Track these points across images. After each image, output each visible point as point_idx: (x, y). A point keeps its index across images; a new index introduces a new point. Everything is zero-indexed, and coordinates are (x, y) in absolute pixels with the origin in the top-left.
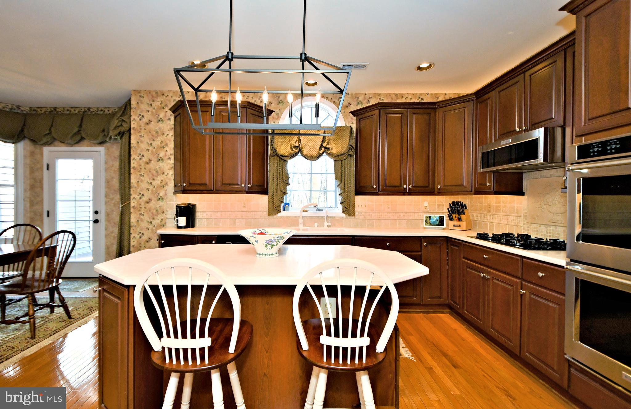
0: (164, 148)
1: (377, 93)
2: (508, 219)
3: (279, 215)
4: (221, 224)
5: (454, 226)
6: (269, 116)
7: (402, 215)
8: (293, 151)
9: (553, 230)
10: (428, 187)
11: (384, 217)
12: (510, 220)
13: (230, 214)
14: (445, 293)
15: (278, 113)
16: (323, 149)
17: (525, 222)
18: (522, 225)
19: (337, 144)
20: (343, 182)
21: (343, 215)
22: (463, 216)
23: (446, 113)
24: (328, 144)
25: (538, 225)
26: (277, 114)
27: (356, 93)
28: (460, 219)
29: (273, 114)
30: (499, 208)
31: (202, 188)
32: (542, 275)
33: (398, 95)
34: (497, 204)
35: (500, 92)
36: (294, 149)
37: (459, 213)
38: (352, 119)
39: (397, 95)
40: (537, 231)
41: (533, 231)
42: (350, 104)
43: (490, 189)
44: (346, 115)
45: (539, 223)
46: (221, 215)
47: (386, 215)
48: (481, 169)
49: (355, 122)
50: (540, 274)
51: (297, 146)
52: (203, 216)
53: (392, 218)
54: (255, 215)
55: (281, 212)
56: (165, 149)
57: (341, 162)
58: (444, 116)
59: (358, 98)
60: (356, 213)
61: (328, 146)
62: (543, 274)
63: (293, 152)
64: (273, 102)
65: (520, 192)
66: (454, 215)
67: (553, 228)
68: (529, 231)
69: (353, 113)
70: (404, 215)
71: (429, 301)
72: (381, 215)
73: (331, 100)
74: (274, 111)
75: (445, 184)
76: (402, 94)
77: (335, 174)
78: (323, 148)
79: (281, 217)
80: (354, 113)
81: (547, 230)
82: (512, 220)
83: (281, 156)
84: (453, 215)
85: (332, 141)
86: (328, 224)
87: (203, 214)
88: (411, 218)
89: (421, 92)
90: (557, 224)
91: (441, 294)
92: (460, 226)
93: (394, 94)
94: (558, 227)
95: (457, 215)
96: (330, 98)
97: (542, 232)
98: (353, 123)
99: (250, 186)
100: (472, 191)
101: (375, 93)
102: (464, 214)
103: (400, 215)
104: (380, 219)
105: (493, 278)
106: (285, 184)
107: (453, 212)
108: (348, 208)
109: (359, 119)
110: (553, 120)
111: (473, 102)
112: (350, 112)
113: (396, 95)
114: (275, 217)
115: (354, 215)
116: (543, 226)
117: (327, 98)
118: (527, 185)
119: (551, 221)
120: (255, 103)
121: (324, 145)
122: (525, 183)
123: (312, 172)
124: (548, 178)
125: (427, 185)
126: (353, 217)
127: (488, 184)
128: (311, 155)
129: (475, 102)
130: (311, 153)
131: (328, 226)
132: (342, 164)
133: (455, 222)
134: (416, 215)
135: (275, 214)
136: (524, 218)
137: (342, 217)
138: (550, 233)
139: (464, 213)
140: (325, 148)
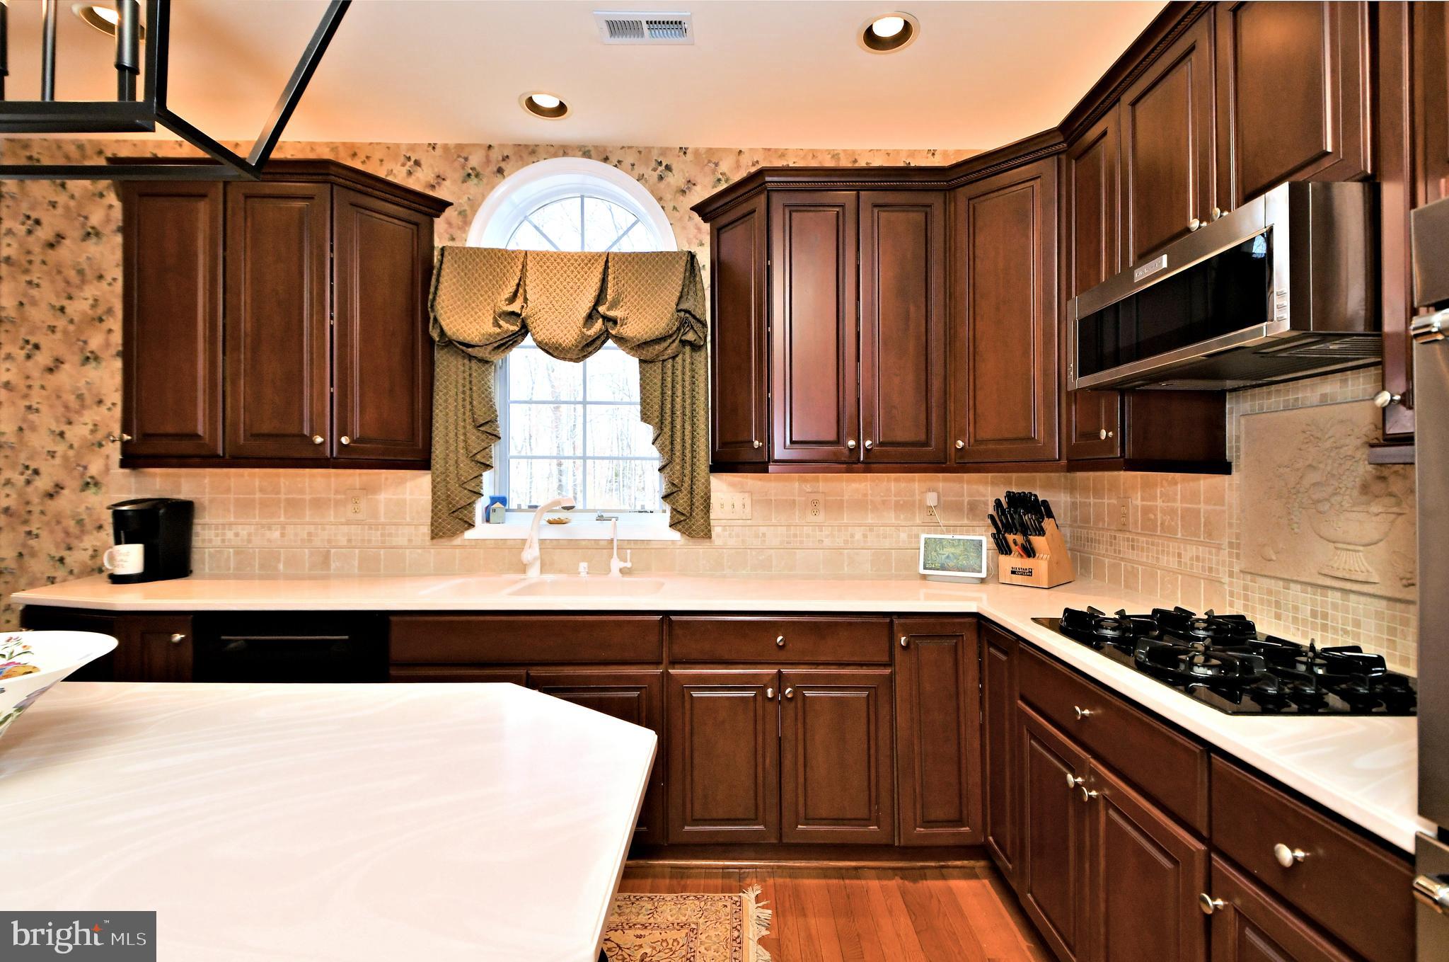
0: (101, 320)
1: (776, 150)
2: (1179, 555)
3: (469, 534)
4: (281, 566)
5: (1013, 572)
6: (436, 220)
7: (858, 536)
8: (500, 327)
9: (1335, 606)
10: (926, 443)
11: (801, 542)
12: (1186, 558)
13: (310, 534)
14: (975, 809)
15: (465, 211)
16: (599, 325)
17: (1236, 569)
18: (1226, 579)
19: (645, 306)
20: (667, 430)
21: (675, 535)
22: (1038, 541)
23: (975, 200)
24: (614, 305)
25: (1281, 583)
26: (462, 213)
27: (711, 149)
28: (1029, 552)
29: (449, 212)
30: (1152, 516)
31: (186, 447)
32: (1295, 859)
33: (842, 156)
34: (1144, 503)
35: (1134, 104)
36: (502, 323)
37: (1025, 530)
38: (699, 229)
39: (838, 154)
40: (1277, 604)
41: (1262, 601)
42: (691, 183)
43: (1112, 450)
44: (681, 219)
45: (1286, 577)
46: (283, 535)
47: (808, 536)
48: (1075, 379)
49: (707, 239)
50: (1286, 854)
51: (513, 313)
52: (223, 541)
53: (827, 542)
54: (390, 535)
55: (471, 525)
56: (105, 326)
57: (660, 364)
58: (971, 210)
59: (717, 165)
60: (716, 530)
61: (611, 314)
62: (1300, 854)
63: (498, 330)
64: (448, 173)
65: (1218, 464)
66: (1010, 537)
67: (1333, 597)
68: (1248, 600)
69: (698, 209)
70: (865, 536)
71: (920, 836)
72: (795, 536)
73: (633, 169)
74: (451, 204)
75: (978, 438)
76: (854, 152)
77: (641, 405)
78: (600, 321)
79: (478, 543)
80: (702, 210)
81: (1314, 602)
82: (1192, 559)
83: (461, 343)
84: (1006, 535)
85: (629, 297)
86: (622, 565)
87: (224, 534)
88: (887, 543)
89: (913, 148)
90: (1348, 586)
91: (961, 812)
92: (1030, 573)
93: (829, 152)
94: (1352, 597)
95: (1019, 538)
96: (628, 160)
97: (1296, 608)
98: (702, 244)
99: (345, 440)
100: (1060, 459)
101: (769, 150)
102: (1040, 535)
103: (852, 536)
104: (789, 546)
105: (1109, 804)
106: (484, 437)
107: (1009, 528)
108: (685, 512)
109: (719, 230)
110: (1326, 163)
111: (1059, 161)
112: (693, 209)
113: (833, 156)
114: (457, 541)
115: (706, 533)
116: (1299, 587)
117: (619, 162)
118: (1238, 438)
119: (1326, 571)
120: (390, 178)
121: (602, 309)
122: (1232, 427)
123: (588, 399)
124: (1311, 410)
125: (923, 437)
126: (706, 543)
127: (1103, 434)
128: (560, 341)
129: (1063, 157)
130: (561, 335)
131: (621, 570)
132: (663, 373)
133: (1014, 561)
134: (903, 536)
135: (454, 533)
136: (1230, 554)
137: (673, 542)
138: (1325, 616)
139: (1041, 532)
140: (606, 319)
